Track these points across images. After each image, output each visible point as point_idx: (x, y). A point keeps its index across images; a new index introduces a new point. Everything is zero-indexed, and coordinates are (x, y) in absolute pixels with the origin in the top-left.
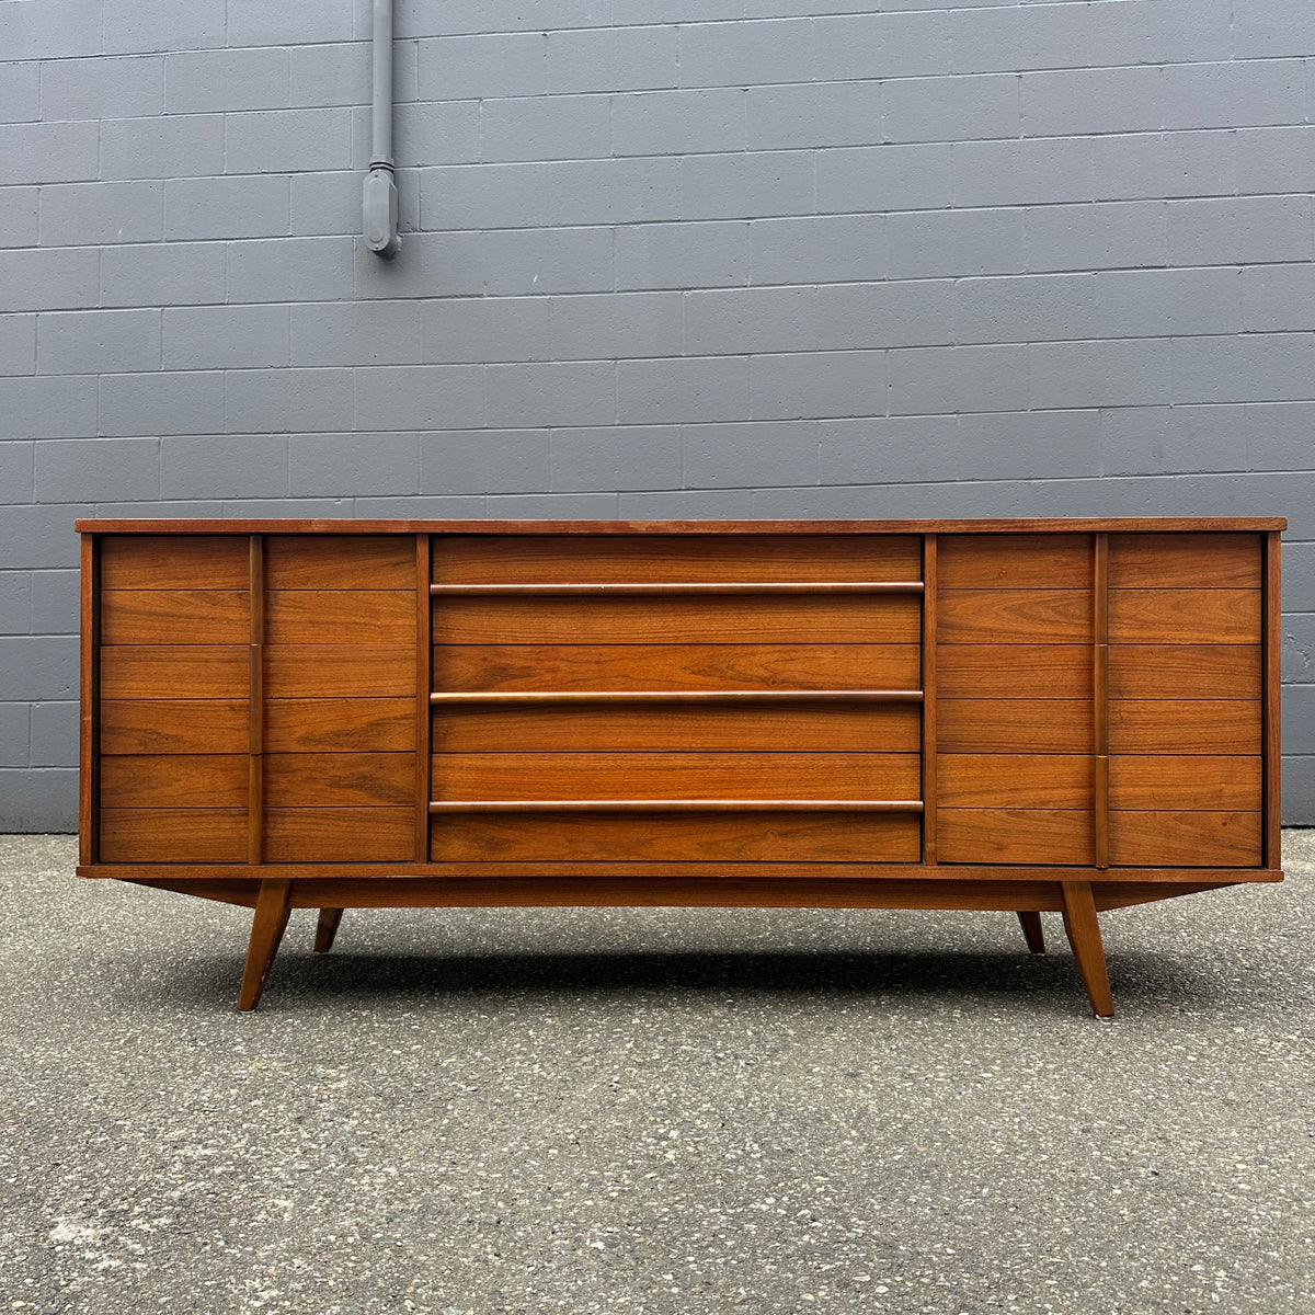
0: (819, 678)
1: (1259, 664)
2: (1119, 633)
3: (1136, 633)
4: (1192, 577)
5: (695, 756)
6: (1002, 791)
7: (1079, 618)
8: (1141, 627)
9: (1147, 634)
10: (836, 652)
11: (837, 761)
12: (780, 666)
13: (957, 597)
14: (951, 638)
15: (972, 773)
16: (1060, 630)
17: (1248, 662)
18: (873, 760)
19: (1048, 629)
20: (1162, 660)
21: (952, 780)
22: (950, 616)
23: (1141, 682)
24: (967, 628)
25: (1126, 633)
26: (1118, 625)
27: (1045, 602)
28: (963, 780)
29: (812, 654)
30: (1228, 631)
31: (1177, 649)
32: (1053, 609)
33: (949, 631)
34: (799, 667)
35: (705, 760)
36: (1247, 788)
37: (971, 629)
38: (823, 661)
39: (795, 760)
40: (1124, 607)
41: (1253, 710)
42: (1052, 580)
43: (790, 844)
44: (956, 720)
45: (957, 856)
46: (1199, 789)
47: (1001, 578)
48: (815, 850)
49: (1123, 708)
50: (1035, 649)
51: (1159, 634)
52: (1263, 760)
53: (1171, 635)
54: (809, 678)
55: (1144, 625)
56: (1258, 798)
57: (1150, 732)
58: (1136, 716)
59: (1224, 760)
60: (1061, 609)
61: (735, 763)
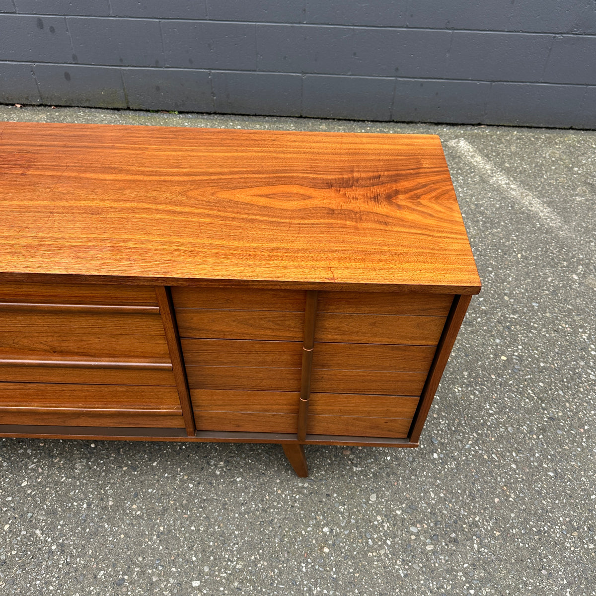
0: (90, 351)
1: (432, 356)
2: (324, 337)
3: (338, 337)
4: (390, 308)
5: (12, 384)
6: (239, 405)
7: (294, 327)
8: (344, 334)
9: (347, 338)
10: (99, 338)
11: (119, 388)
12: (56, 344)
13: (193, 312)
14: (192, 335)
15: (215, 397)
16: (278, 333)
17: (424, 355)
18: (145, 388)
19: (269, 333)
20: (357, 351)
21: (202, 400)
22: (189, 323)
23: (339, 361)
24: (203, 330)
25: (330, 336)
26: (325, 333)
27: (265, 318)
28: (211, 400)
29: (80, 338)
30: (412, 338)
31: (369, 347)
32: (272, 322)
33: (190, 331)
34: (72, 345)
35: (19, 386)
36: (405, 410)
37: (207, 330)
38: (89, 342)
39: (86, 388)
40: (329, 323)
41: (421, 376)
42: (271, 306)
43: (97, 421)
44: (202, 375)
45: (210, 428)
46: (372, 409)
47: (228, 303)
48: (116, 423)
49: (324, 372)
50: (259, 343)
51: (357, 338)
52: (420, 399)
53: (365, 339)
54: (82, 350)
55: (344, 333)
56: (413, 414)
57: (341, 384)
58: (333, 377)
59: (393, 398)
60: (279, 322)
61: (42, 388)
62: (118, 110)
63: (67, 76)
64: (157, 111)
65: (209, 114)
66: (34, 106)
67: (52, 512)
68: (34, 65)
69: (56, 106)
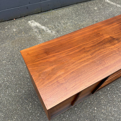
62: (39, 13)
63: (27, 8)
64: (48, 11)
65: (59, 8)
66: (18, 18)
67: (118, 90)
68: (19, 7)
69: (24, 17)
